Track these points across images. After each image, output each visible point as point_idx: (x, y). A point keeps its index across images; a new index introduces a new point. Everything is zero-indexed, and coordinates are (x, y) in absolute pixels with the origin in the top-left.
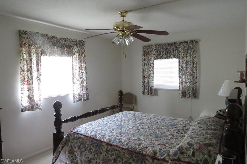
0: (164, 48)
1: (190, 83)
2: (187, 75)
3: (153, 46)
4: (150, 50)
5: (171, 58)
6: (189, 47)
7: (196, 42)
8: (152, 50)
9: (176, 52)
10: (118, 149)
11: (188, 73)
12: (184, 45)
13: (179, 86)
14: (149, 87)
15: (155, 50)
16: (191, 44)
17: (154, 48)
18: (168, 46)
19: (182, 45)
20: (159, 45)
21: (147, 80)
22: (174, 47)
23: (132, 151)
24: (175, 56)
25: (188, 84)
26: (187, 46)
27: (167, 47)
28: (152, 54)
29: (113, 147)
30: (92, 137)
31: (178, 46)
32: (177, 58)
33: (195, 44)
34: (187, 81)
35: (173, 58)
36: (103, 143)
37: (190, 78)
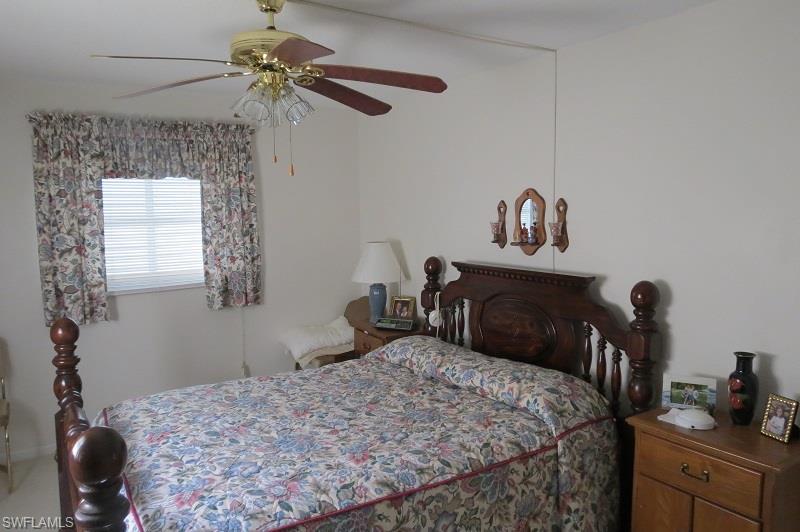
0: (143, 136)
1: (244, 258)
2: (233, 236)
3: (88, 120)
4: (78, 137)
5: (173, 174)
6: (232, 143)
7: (252, 132)
8: (87, 139)
9: (191, 157)
10: (433, 492)
11: (235, 228)
12: (216, 136)
13: (203, 272)
14: (83, 292)
15: (97, 139)
16: (238, 136)
17: (96, 132)
18: (157, 132)
19: (208, 136)
20: (120, 123)
21: (74, 262)
22: (180, 137)
23: (474, 473)
24: (184, 171)
25: (240, 263)
26: (228, 140)
27: (154, 134)
28: (85, 152)
29: (419, 497)
30: (313, 516)
31: (198, 135)
32: (195, 177)
33: (249, 138)
34: (236, 255)
35: (180, 176)
36: (377, 507)
37: (244, 244)
